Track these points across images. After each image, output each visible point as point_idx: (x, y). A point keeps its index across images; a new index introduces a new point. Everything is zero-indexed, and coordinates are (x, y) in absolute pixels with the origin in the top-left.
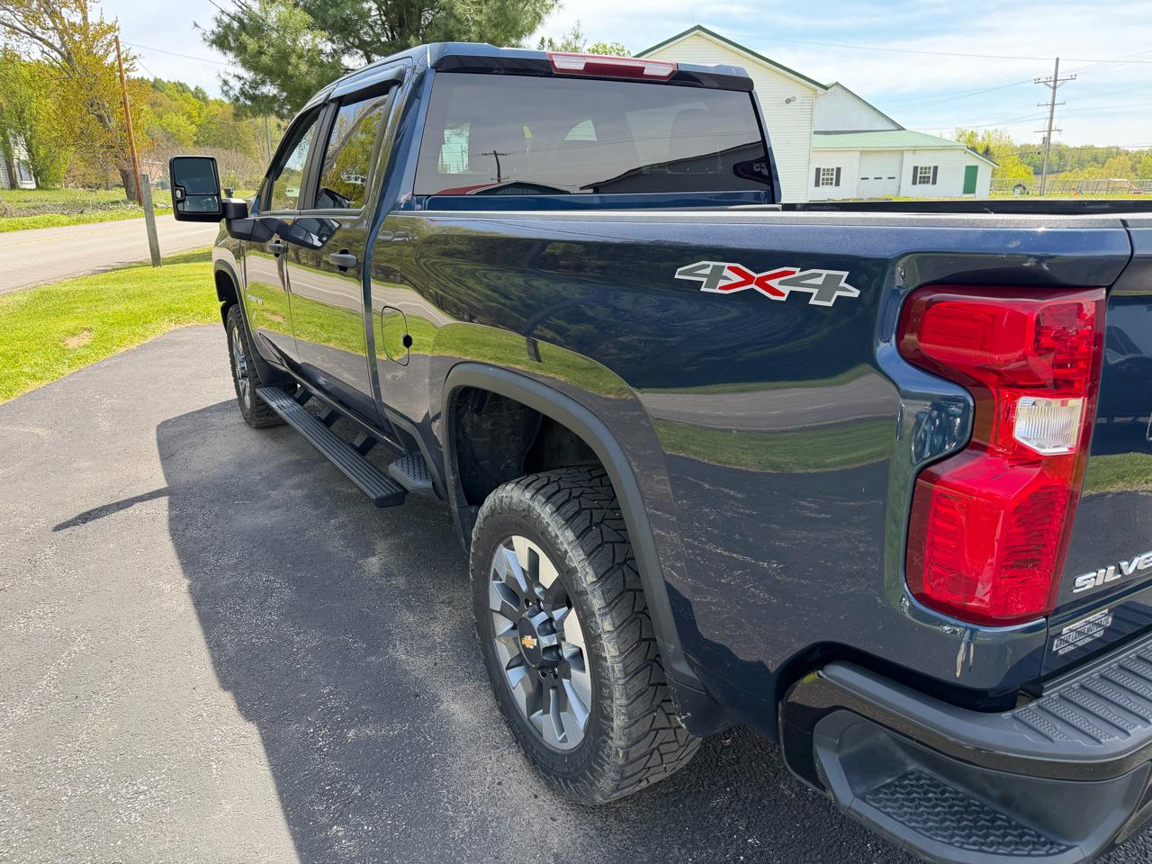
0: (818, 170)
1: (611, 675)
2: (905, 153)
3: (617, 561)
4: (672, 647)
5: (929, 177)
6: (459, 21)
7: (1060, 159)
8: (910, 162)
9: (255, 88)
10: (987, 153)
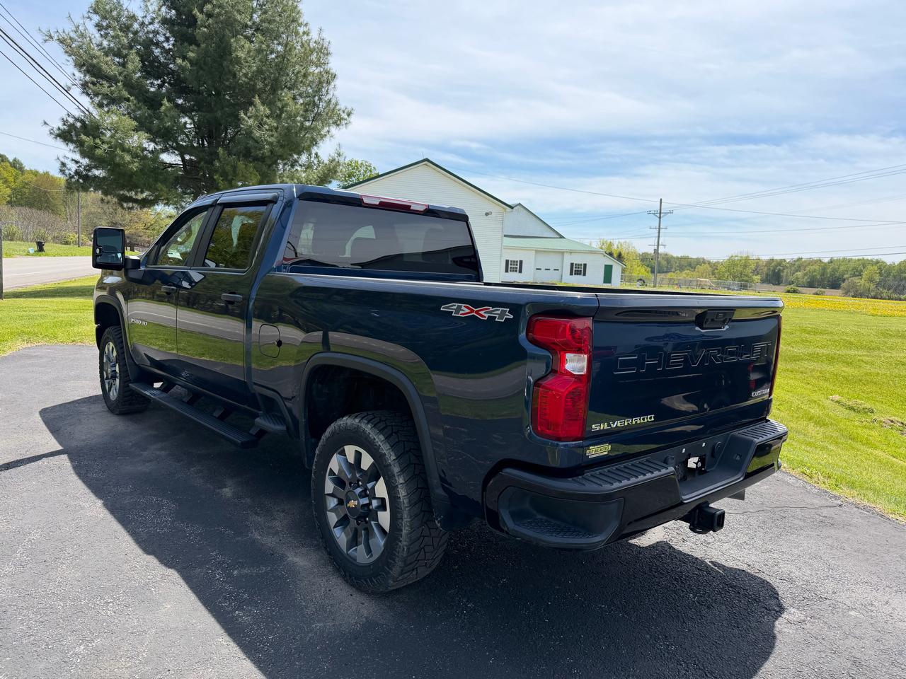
0: (507, 261)
1: (402, 506)
2: (565, 254)
3: (406, 449)
4: (436, 481)
5: (581, 271)
6: (256, 141)
7: (668, 263)
8: (569, 260)
9: (89, 171)
10: (620, 257)
